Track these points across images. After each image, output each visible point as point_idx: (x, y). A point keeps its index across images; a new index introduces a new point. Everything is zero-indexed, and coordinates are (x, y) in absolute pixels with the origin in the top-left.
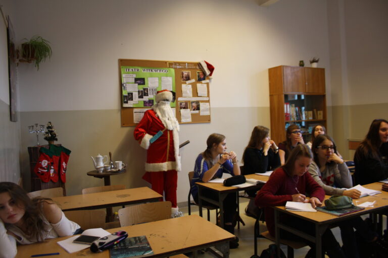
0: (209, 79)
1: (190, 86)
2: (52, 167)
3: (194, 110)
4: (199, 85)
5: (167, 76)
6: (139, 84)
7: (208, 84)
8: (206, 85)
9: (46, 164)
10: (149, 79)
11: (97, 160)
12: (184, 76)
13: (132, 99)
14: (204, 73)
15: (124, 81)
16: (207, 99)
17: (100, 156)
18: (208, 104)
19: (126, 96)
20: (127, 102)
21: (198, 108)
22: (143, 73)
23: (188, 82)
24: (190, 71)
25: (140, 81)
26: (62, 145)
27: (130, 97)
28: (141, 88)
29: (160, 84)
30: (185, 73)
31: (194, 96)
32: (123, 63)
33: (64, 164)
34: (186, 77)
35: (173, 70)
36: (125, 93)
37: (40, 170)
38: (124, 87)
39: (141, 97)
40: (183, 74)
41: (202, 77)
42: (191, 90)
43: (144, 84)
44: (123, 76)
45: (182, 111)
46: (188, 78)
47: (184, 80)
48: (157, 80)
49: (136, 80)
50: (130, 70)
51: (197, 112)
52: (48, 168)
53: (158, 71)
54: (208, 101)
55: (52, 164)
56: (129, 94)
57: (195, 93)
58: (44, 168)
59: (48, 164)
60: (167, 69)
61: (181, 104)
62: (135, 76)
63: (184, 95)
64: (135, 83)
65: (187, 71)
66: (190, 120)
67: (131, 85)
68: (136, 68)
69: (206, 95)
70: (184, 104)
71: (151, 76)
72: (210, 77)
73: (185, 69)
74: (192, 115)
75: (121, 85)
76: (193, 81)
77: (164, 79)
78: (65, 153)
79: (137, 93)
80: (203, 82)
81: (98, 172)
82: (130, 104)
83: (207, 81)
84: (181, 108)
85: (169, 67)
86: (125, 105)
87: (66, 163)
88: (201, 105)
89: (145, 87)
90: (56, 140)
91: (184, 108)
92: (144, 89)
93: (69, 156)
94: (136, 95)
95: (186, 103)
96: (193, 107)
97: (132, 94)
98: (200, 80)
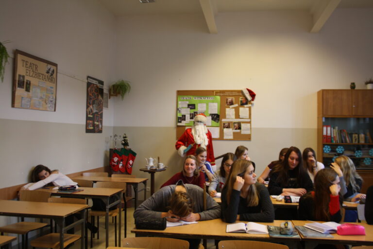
0: (252, 104)
1: (234, 109)
2: (121, 162)
3: (236, 129)
4: (241, 109)
5: (213, 102)
6: (191, 109)
7: (250, 108)
8: (248, 109)
9: (117, 160)
10: (199, 105)
11: (149, 161)
12: (228, 101)
13: (184, 119)
14: (246, 99)
15: (180, 106)
16: (249, 120)
17: (151, 159)
18: (249, 125)
19: (180, 118)
20: (181, 122)
21: (240, 128)
22: (194, 100)
23: (231, 106)
24: (234, 98)
25: (192, 106)
26: (132, 149)
27: (183, 118)
28: (192, 111)
29: (207, 108)
30: (230, 99)
31: (236, 118)
32: (180, 93)
33: (131, 162)
34: (230, 103)
35: (218, 98)
36: (180, 115)
37: (113, 163)
38: (180, 111)
39: (192, 118)
40: (227, 100)
41: (245, 103)
42: (234, 113)
43: (194, 108)
44: (179, 102)
45: (225, 130)
46: (231, 103)
47: (228, 105)
48: (205, 105)
49: (189, 105)
50: (185, 98)
51: (238, 131)
52: (118, 162)
53: (206, 98)
54: (250, 122)
55: (122, 160)
56: (183, 116)
57: (237, 115)
58: (115, 162)
59: (118, 160)
60: (213, 97)
61: (224, 124)
62: (188, 103)
63: (227, 117)
64: (188, 108)
65: (231, 98)
66: (231, 137)
67: (185, 109)
68: (189, 97)
69: (248, 117)
70: (227, 124)
71: (201, 102)
72: (252, 102)
73: (230, 96)
74: (234, 133)
75: (177, 109)
76: (236, 105)
77: (211, 104)
78: (133, 155)
79: (189, 115)
80: (245, 106)
81: (147, 168)
82: (183, 123)
83: (249, 105)
84: (224, 127)
85: (216, 95)
86: (179, 124)
87: (133, 161)
88: (243, 125)
89: (195, 110)
90: (128, 145)
91: (227, 127)
92: (195, 112)
93: (135, 157)
94: (188, 117)
95: (229, 123)
96: (235, 126)
97: (185, 116)
98: (242, 104)
